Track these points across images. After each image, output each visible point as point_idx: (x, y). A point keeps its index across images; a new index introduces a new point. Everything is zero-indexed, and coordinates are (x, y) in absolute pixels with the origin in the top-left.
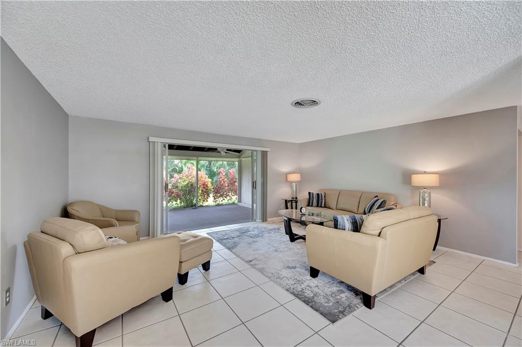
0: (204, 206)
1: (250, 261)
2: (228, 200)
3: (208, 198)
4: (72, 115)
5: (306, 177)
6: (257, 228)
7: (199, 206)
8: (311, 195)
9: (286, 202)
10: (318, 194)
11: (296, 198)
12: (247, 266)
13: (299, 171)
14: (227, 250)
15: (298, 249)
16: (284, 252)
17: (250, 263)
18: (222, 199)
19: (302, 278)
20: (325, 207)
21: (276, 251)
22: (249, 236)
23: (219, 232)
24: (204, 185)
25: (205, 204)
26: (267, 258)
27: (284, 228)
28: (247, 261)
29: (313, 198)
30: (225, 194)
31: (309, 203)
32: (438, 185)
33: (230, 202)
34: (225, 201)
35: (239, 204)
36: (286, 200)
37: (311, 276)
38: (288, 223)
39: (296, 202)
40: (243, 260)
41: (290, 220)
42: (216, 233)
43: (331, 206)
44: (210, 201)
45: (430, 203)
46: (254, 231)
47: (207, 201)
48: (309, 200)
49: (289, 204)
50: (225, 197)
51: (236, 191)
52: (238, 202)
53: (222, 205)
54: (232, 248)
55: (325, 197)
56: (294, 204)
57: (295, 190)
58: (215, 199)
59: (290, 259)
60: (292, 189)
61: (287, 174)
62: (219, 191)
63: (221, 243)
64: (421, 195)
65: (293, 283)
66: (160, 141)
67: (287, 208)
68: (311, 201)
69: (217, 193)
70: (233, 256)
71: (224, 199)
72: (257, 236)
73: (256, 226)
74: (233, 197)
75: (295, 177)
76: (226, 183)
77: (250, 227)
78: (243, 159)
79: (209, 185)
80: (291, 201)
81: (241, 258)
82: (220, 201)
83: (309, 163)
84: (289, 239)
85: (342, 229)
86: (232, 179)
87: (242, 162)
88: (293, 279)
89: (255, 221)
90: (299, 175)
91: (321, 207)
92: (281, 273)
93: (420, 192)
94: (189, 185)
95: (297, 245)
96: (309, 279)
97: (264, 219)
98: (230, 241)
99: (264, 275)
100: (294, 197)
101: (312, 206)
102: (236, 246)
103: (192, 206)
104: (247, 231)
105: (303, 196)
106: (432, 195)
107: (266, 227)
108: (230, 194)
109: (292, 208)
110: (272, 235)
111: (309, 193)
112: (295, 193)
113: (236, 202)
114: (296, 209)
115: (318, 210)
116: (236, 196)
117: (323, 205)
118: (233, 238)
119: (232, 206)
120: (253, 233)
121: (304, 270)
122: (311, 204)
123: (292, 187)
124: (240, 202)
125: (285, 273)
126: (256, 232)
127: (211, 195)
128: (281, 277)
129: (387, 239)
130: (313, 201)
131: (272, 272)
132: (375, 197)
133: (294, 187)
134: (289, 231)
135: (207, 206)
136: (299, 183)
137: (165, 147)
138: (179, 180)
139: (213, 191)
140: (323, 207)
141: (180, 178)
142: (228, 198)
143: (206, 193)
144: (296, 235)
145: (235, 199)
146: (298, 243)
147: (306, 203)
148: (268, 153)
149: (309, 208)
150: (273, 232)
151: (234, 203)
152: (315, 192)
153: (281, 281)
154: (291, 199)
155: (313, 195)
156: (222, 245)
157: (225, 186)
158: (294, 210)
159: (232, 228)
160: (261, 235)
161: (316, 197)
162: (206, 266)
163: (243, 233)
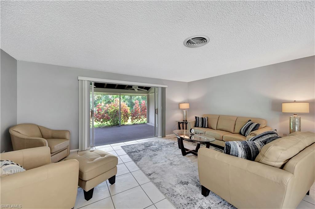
0: (125, 125)
1: (150, 175)
2: (141, 121)
3: (127, 120)
4: (20, 60)
5: (193, 105)
6: (158, 142)
7: (121, 125)
8: (197, 119)
9: (179, 123)
10: (202, 118)
11: (186, 121)
12: (147, 180)
13: (188, 102)
14: (133, 163)
15: (189, 162)
16: (178, 165)
17: (149, 177)
18: (137, 120)
19: (194, 196)
20: (208, 127)
21: (171, 164)
22: (151, 150)
23: (130, 145)
24: (125, 111)
25: (126, 123)
26: (163, 171)
27: (178, 142)
28: (147, 175)
29: (199, 121)
30: (139, 117)
31: (196, 124)
32: (308, 112)
33: (142, 122)
34: (139, 122)
35: (148, 124)
36: (179, 122)
37: (202, 194)
38: (181, 141)
39: (186, 124)
40: (144, 172)
41: (182, 139)
42: (128, 146)
43: (212, 127)
44: (129, 122)
45: (300, 127)
46: (155, 145)
47: (127, 122)
48: (196, 122)
49: (181, 125)
50: (139, 119)
51: (146, 115)
52: (147, 122)
53: (137, 124)
54: (137, 160)
55: (207, 120)
56: (185, 125)
57: (185, 115)
58: (132, 120)
59: (183, 173)
60: (183, 114)
61: (179, 104)
62: (135, 115)
63: (129, 155)
64: (292, 120)
65: (186, 202)
66: (86, 80)
67: (180, 128)
68: (197, 123)
69: (133, 116)
70: (138, 168)
71: (138, 121)
72: (157, 150)
73: (157, 141)
74: (144, 119)
75: (185, 106)
76: (140, 110)
77: (153, 141)
78: (150, 94)
79: (128, 111)
80: (183, 123)
81: (142, 171)
82: (135, 121)
83: (195, 96)
84: (181, 153)
85: (235, 156)
86: (143, 107)
87: (150, 97)
88: (186, 197)
89: (157, 137)
90: (189, 104)
91: (205, 127)
92: (175, 189)
93: (290, 117)
94: (115, 111)
95: (188, 158)
96: (201, 198)
97: (163, 136)
98: (137, 154)
99: (161, 191)
100: (185, 120)
101: (198, 127)
102: (141, 159)
103: (117, 125)
104: (151, 145)
105: (191, 119)
106: (302, 120)
107: (165, 142)
108: (142, 117)
109: (183, 129)
110: (169, 149)
111: (196, 117)
112: (185, 117)
113: (146, 122)
114: (186, 129)
115: (203, 130)
116: (146, 118)
117: (206, 126)
118: (140, 151)
119: (144, 125)
120: (154, 147)
121: (195, 187)
122: (197, 125)
123: (183, 113)
124: (149, 122)
125: (179, 189)
126: (156, 146)
127: (130, 118)
128: (175, 194)
129: (295, 174)
130: (199, 123)
131: (168, 187)
132: (249, 121)
133: (185, 113)
134: (181, 146)
135: (127, 125)
136: (188, 110)
137: (91, 84)
138: (109, 108)
139: (131, 115)
140: (206, 128)
141: (110, 107)
142: (141, 119)
143: (126, 116)
144: (187, 150)
145: (145, 120)
146: (189, 156)
147: (194, 125)
148: (166, 89)
149: (196, 128)
150: (169, 147)
151: (144, 123)
152: (200, 116)
153: (175, 200)
154: (182, 122)
155: (199, 118)
156: (131, 157)
157: (139, 112)
158: (185, 130)
159: (140, 142)
160: (160, 149)
161: (201, 120)
162: (112, 180)
163: (147, 146)
